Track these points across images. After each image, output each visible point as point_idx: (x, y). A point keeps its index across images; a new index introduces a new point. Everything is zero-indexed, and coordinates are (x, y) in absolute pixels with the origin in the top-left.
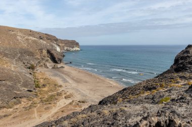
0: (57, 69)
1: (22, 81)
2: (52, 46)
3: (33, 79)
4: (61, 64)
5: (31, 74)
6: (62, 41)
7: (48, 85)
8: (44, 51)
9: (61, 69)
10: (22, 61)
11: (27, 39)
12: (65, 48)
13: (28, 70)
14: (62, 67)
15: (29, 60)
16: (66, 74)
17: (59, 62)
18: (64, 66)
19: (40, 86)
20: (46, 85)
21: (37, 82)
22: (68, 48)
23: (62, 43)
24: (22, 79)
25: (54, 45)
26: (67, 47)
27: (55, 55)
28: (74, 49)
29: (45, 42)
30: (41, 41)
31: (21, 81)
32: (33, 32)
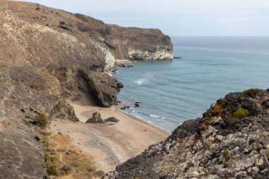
0: (99, 125)
1: (21, 157)
2: (94, 50)
3: (43, 154)
4: (113, 108)
5: (37, 139)
6: (122, 32)
7: (74, 169)
8: (69, 73)
9: (109, 126)
10: (18, 105)
11: (28, 32)
12: (131, 52)
13: (33, 128)
14: (112, 120)
15: (35, 103)
16: (118, 141)
17: (106, 104)
18: (116, 116)
19: (58, 170)
20: (69, 169)
21: (52, 160)
22: (140, 52)
23: (121, 37)
24: (20, 153)
25: (97, 45)
26: (136, 48)
27: (97, 83)
28: (157, 55)
29: (74, 39)
30: (65, 34)
31: (19, 159)
32: (45, 8)
